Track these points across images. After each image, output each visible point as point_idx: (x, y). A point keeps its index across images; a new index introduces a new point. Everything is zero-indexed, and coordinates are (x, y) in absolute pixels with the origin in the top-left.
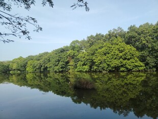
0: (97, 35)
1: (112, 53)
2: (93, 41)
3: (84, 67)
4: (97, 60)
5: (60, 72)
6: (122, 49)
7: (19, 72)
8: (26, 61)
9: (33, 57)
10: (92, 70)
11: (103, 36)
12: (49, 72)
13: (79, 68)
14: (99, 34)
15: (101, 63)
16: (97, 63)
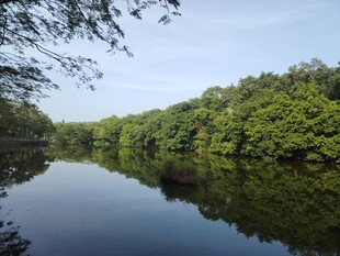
0: (262, 77)
1: (289, 119)
4: (252, 132)
6: (315, 110)
7: (107, 144)
8: (119, 125)
9: (133, 117)
10: (242, 152)
11: (276, 78)
13: (215, 146)
14: (269, 75)
15: (261, 139)
16: (252, 139)
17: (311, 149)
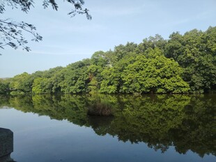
0: (128, 45)
1: (147, 69)
2: (122, 52)
3: (110, 87)
4: (126, 79)
5: (77, 94)
6: (161, 64)
7: (22, 93)
8: (31, 79)
9: (42, 73)
10: (120, 91)
11: (136, 46)
12: (63, 93)
13: (104, 88)
14: (132, 44)
15: (132, 82)
16: (126, 83)
17: (159, 86)
